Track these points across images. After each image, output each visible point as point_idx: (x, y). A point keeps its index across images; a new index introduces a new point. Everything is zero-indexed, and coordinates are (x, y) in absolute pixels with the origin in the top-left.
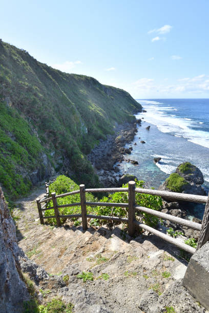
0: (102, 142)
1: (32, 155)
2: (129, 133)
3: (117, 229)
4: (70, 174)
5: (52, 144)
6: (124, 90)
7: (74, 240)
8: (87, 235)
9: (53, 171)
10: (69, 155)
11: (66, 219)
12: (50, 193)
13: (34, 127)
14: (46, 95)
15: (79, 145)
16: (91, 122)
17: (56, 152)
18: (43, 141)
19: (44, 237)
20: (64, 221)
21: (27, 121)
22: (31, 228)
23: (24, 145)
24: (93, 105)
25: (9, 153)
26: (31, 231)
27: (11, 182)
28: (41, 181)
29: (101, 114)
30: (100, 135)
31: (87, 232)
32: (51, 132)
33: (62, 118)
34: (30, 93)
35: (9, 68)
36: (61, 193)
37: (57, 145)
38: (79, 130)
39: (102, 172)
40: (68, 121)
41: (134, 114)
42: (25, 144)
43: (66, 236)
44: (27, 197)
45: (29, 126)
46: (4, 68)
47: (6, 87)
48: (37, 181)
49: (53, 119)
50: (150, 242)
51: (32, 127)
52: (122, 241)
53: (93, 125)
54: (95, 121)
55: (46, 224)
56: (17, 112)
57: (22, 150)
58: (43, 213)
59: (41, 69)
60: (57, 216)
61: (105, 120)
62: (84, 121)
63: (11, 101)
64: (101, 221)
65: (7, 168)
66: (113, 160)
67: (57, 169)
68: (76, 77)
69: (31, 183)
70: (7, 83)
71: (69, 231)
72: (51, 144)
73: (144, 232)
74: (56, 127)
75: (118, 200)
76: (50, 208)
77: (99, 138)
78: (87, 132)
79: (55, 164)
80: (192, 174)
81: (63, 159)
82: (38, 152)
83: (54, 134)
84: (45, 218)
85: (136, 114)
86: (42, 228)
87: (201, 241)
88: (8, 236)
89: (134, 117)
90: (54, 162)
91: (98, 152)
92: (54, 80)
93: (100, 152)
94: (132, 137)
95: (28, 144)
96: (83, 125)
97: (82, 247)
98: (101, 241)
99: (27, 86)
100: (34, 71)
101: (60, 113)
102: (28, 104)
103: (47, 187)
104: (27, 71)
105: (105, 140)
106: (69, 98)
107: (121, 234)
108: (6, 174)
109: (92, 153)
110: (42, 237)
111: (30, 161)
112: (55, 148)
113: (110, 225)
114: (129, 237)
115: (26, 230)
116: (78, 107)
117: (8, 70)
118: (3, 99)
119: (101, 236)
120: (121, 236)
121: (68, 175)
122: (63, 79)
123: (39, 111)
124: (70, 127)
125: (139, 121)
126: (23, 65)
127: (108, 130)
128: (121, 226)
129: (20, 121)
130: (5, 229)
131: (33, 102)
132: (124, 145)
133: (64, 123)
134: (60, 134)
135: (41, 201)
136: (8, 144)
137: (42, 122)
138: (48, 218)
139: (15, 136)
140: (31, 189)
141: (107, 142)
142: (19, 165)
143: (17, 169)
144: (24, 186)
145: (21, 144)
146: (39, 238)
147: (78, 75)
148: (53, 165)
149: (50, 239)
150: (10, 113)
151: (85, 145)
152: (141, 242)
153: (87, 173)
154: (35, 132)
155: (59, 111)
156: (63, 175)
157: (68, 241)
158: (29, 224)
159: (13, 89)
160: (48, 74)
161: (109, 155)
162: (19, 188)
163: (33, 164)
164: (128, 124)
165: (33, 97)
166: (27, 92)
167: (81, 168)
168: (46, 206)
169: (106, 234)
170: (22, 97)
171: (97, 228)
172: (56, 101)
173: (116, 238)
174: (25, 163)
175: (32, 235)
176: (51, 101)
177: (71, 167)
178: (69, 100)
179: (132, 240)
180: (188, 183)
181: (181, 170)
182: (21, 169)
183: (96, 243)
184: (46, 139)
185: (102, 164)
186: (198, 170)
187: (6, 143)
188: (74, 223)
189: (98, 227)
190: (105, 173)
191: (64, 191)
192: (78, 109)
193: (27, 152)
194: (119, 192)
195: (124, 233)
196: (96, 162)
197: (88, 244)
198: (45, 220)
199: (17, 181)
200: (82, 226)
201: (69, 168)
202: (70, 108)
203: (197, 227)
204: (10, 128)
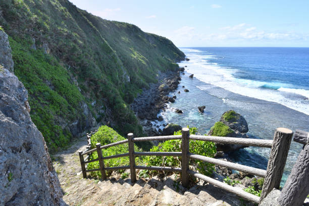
0: (144, 90)
1: (72, 105)
2: (173, 81)
3: (169, 180)
4: (112, 125)
5: (93, 93)
6: (167, 38)
7: (122, 194)
8: (137, 188)
9: (94, 122)
10: (111, 105)
11: (112, 172)
12: (92, 144)
13: (74, 76)
14: (86, 42)
15: (121, 94)
16: (133, 69)
17: (97, 102)
18: (83, 90)
19: (89, 192)
20: (110, 174)
21: (66, 69)
22: (72, 183)
23: (64, 95)
24: (135, 53)
25: (47, 103)
26: (73, 186)
27: (49, 133)
28: (81, 132)
29: (144, 62)
30: (143, 84)
31: (136, 185)
32: (92, 81)
33: (103, 66)
34: (69, 40)
35: (47, 14)
36: (104, 144)
37: (98, 94)
38: (121, 78)
39: (146, 121)
40: (109, 69)
41: (176, 62)
42: (64, 93)
43: (113, 189)
44: (66, 150)
45: (68, 74)
46: (41, 13)
47: (44, 33)
48: (78, 133)
49: (94, 67)
50: (206, 193)
51: (71, 75)
52: (175, 193)
53: (135, 73)
54: (138, 70)
55: (90, 177)
56: (56, 60)
57: (61, 99)
58: (86, 166)
59: (81, 15)
60: (102, 168)
61: (148, 68)
62: (126, 70)
63: (49, 48)
64: (150, 172)
65: (45, 119)
66: (156, 109)
67: (98, 119)
68: (117, 25)
69: (71, 135)
70: (45, 29)
71: (115, 184)
72: (91, 93)
73: (198, 182)
74: (97, 76)
75: (170, 149)
76: (93, 160)
77: (142, 87)
78: (129, 80)
79: (97, 114)
80: (237, 123)
81: (104, 108)
82: (78, 101)
83: (96, 83)
84: (88, 171)
85: (179, 62)
86: (85, 182)
87: (267, 188)
88: (54, 191)
89: (178, 65)
90: (95, 112)
91: (141, 101)
92: (94, 27)
93: (143, 101)
94: (175, 86)
95: (67, 94)
96: (125, 73)
97: (132, 201)
98: (152, 194)
99: (66, 32)
100: (74, 18)
101: (100, 61)
102: (67, 51)
103: (88, 138)
104: (66, 17)
105: (148, 89)
106: (110, 45)
107: (174, 186)
108: (44, 125)
109: (135, 102)
110: (86, 193)
111: (70, 111)
112: (96, 98)
113: (161, 176)
114: (183, 188)
115: (67, 185)
116: (120, 55)
117: (46, 16)
118: (41, 46)
119: (152, 188)
120: (174, 187)
121: (110, 126)
122: (104, 27)
123: (79, 58)
124: (111, 75)
125: (183, 70)
126: (62, 11)
127: (151, 78)
128: (173, 177)
129: (59, 69)
130: (51, 183)
131: (73, 48)
132: (168, 94)
133: (105, 71)
134: (102, 82)
135: (83, 153)
136: (46, 93)
137: (82, 70)
138: (92, 171)
139: (54, 85)
140: (71, 141)
141: (151, 90)
142: (58, 115)
143: (55, 120)
144: (64, 138)
145: (60, 93)
146: (83, 193)
147: (119, 23)
148: (93, 115)
149: (95, 194)
150: (48, 60)
151: (127, 94)
152: (197, 193)
153: (130, 123)
154: (75, 81)
155: (100, 58)
156: (106, 126)
157: (116, 195)
158: (70, 178)
159: (51, 35)
160: (88, 21)
161: (152, 104)
162: (58, 139)
163: (73, 114)
164: (171, 72)
165: (72, 44)
166: (66, 39)
167: (123, 118)
168: (89, 158)
169: (157, 186)
170: (60, 43)
171: (147, 180)
172: (96, 48)
173: (169, 189)
174: (65, 114)
175: (74, 190)
176: (92, 48)
177: (113, 117)
178: (111, 48)
179: (186, 191)
180: (233, 132)
181: (226, 119)
182: (60, 120)
183: (147, 196)
184: (87, 88)
185: (146, 113)
186: (242, 118)
187: (44, 91)
188: (121, 175)
189: (148, 178)
190: (149, 123)
191: (107, 141)
192: (120, 57)
193: (66, 102)
194: (170, 141)
195: (176, 184)
196: (139, 111)
197: (138, 197)
198: (88, 174)
199: (56, 133)
200: (130, 178)
201: (111, 118)
202: (112, 55)
203: (261, 174)
204: (48, 76)
